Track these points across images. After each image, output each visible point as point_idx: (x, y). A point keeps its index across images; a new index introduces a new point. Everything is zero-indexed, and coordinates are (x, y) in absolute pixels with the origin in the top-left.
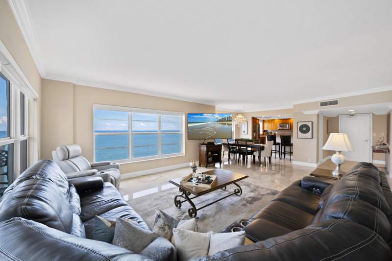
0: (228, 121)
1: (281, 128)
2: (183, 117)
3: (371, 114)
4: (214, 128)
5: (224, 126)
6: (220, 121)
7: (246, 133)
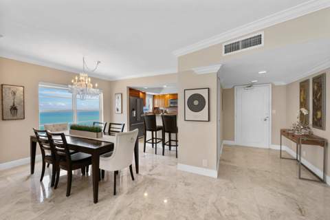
1: (172, 105)
3: (270, 85)
7: (120, 112)
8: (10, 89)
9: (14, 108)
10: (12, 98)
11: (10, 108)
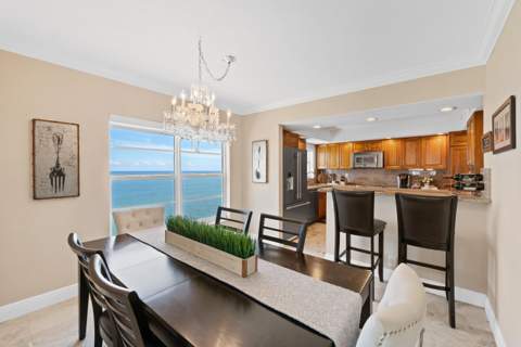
1: (357, 165)
7: (263, 179)
8: (49, 129)
9: (58, 173)
10: (54, 150)
11: (49, 171)
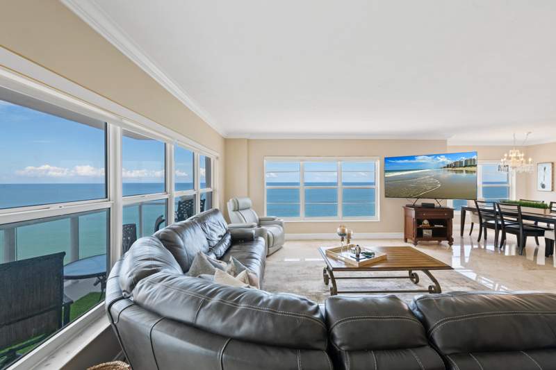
0: (465, 166)
2: (378, 164)
4: (437, 178)
5: (458, 174)
6: (448, 166)
7: (548, 189)
